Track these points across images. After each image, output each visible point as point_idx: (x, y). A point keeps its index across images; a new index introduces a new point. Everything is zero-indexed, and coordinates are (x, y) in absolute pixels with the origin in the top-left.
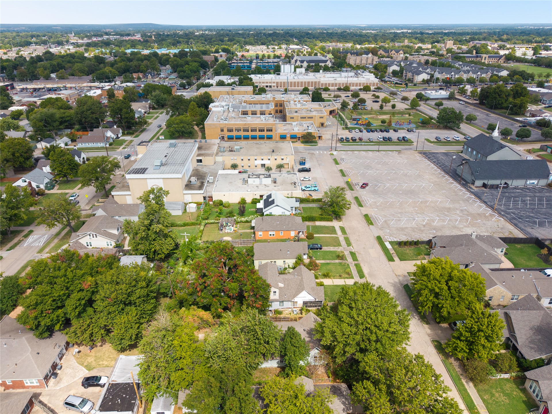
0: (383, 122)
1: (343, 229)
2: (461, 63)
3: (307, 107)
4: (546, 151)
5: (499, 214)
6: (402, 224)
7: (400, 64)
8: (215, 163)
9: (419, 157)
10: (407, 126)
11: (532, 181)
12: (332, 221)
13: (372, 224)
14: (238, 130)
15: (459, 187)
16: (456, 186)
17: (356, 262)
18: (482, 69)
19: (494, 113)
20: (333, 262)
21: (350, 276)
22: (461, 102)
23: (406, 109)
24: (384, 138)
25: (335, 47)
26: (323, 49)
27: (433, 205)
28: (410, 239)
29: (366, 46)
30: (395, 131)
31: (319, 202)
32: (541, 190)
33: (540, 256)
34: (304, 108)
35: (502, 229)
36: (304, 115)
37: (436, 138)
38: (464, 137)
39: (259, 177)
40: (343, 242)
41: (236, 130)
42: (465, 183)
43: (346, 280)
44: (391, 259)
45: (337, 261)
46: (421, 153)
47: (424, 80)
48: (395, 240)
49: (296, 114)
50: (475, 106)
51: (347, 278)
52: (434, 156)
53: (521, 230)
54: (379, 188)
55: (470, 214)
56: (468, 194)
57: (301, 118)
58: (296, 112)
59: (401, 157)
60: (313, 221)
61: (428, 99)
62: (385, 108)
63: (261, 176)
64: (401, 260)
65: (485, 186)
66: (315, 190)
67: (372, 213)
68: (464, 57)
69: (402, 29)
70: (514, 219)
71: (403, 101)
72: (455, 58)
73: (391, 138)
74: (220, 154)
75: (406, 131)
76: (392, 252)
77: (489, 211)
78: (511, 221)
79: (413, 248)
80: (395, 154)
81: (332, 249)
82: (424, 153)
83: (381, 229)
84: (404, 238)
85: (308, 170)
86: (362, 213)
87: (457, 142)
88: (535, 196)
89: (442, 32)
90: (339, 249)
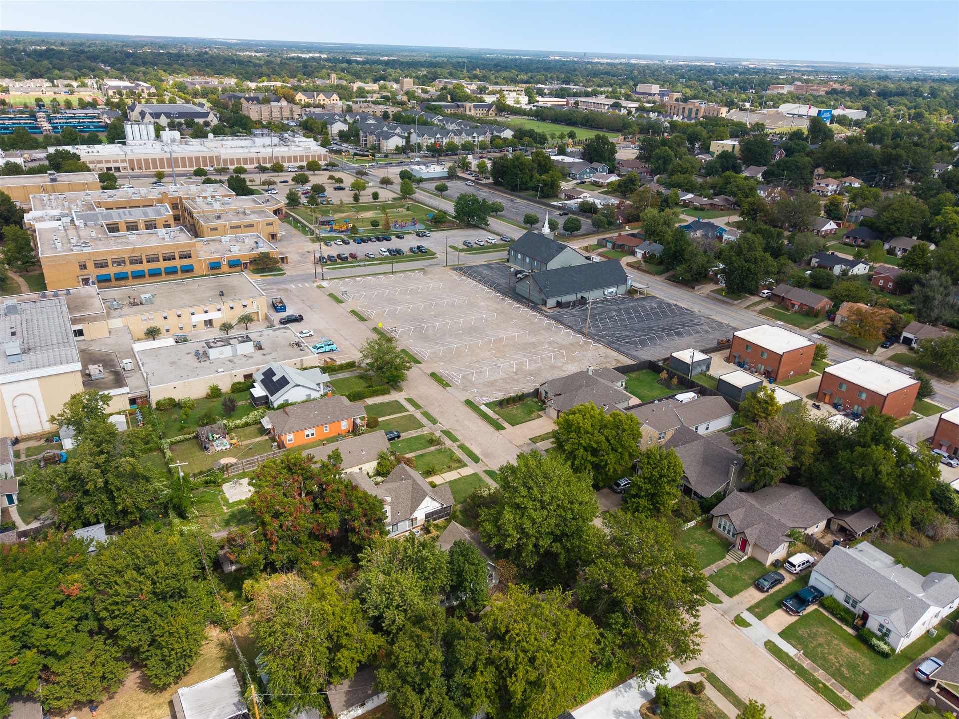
0: (375, 224)
1: (410, 401)
2: (441, 118)
3: (233, 207)
4: (606, 246)
5: (594, 339)
6: (488, 376)
7: (346, 120)
8: (110, 332)
9: (455, 276)
10: (413, 228)
11: (610, 290)
12: (389, 393)
13: (447, 385)
14: (119, 263)
15: (530, 312)
16: (524, 310)
17: (458, 443)
18: (477, 127)
19: (520, 197)
20: (426, 451)
21: (461, 464)
22: (468, 183)
23: (395, 199)
24: (389, 251)
25: (206, 86)
26: (181, 88)
27: (511, 342)
28: (508, 395)
29: (265, 84)
30: (399, 237)
31: (351, 367)
32: (622, 300)
33: (660, 381)
34: (229, 210)
35: (606, 357)
36: (236, 221)
37: (465, 244)
38: (499, 238)
39: (230, 344)
40: (424, 421)
41: (113, 263)
42: (534, 306)
43: (459, 470)
44: (499, 427)
45: (432, 448)
46: (454, 269)
47: (397, 147)
48: (491, 400)
49: (218, 222)
50: (490, 188)
51: (460, 467)
52: (475, 272)
53: (627, 355)
54: (426, 330)
55: (562, 347)
56: (546, 321)
57: (232, 228)
58: (219, 217)
59: (431, 279)
60: (360, 399)
61: (421, 180)
62: (362, 199)
63: (232, 341)
64: (513, 425)
65: (559, 305)
66: (331, 350)
67: (439, 369)
68: (440, 107)
69: (310, 52)
70: (613, 342)
71: (384, 186)
72: (426, 108)
73: (400, 250)
74: (115, 313)
75: (414, 236)
76: (495, 416)
77: (582, 339)
78: (610, 345)
79: (518, 405)
80: (419, 274)
81: (413, 433)
82: (461, 269)
83: (464, 389)
84: (500, 396)
85: (298, 319)
86: (425, 373)
87: (494, 247)
88: (620, 309)
89: (379, 60)
90: (425, 431)
